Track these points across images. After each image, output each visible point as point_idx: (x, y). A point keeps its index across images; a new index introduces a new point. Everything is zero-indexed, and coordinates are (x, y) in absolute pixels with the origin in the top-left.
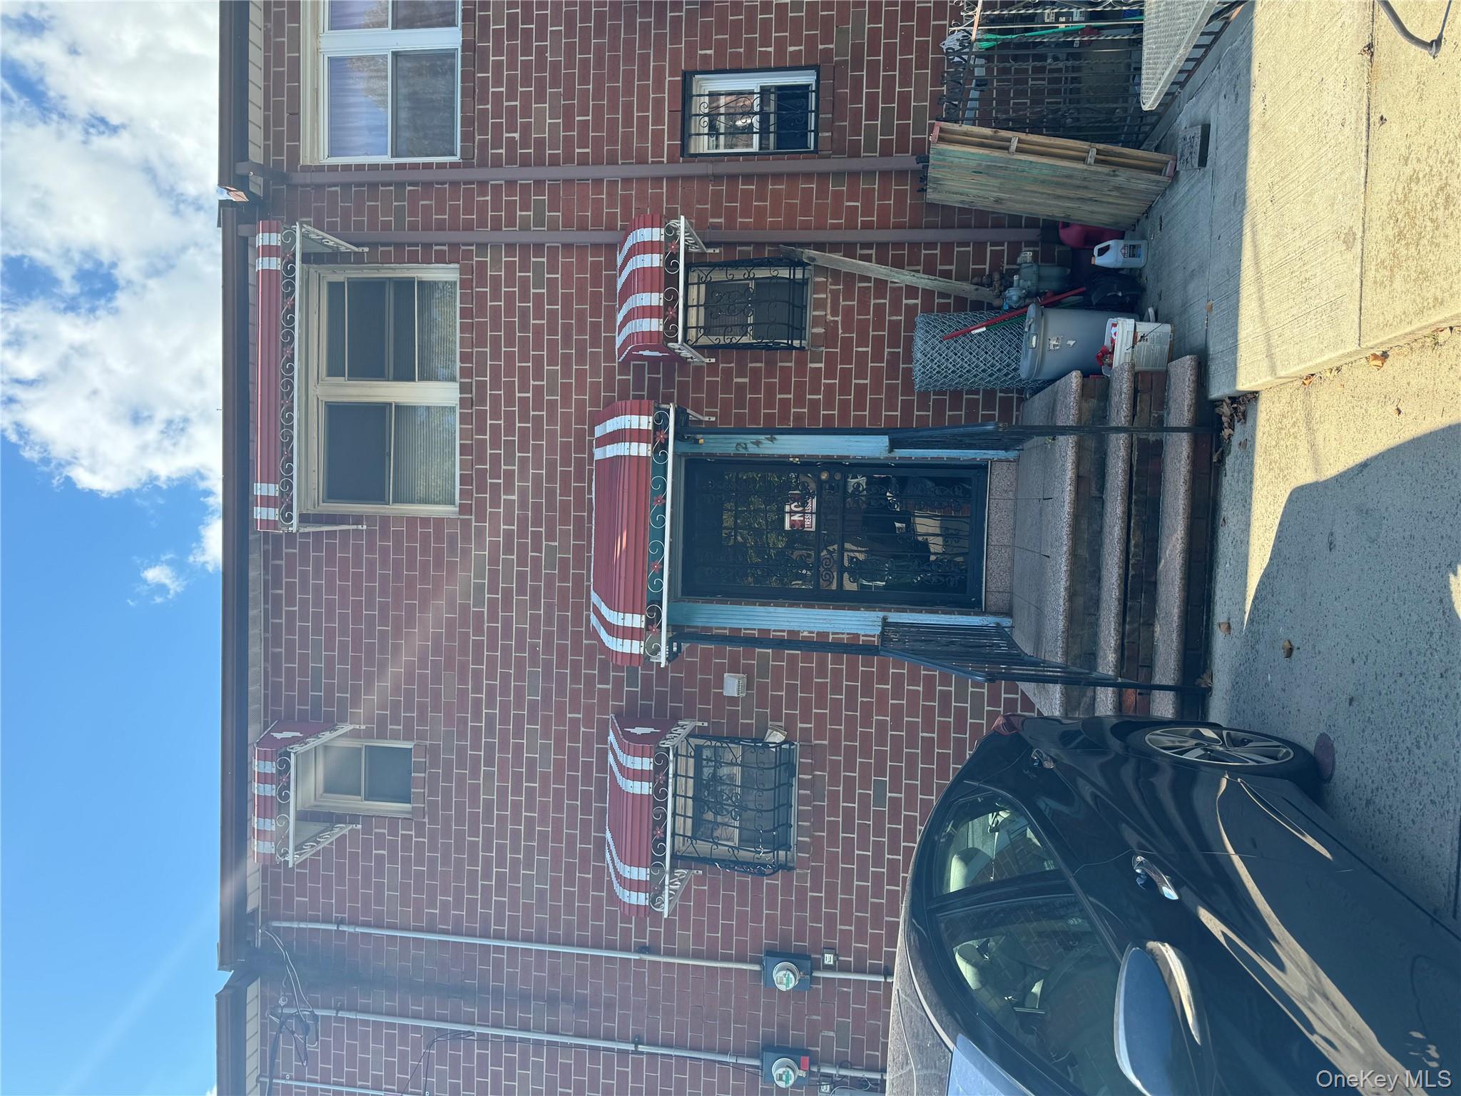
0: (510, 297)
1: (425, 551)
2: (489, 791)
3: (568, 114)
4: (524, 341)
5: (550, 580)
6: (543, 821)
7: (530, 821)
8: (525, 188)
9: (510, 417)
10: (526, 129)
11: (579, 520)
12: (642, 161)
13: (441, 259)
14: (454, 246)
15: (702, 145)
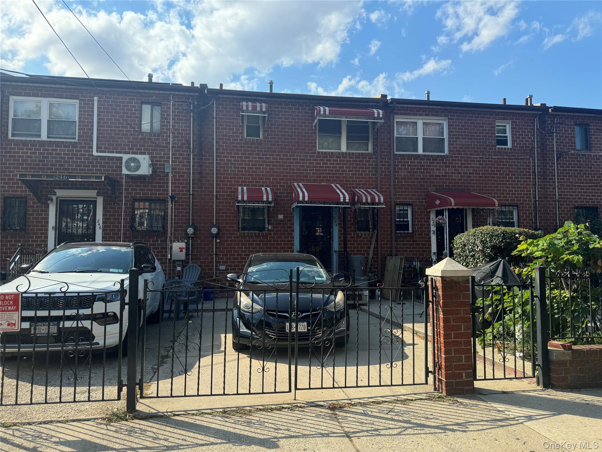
0: (366, 165)
1: (309, 143)
2: (252, 158)
3: (404, 178)
4: (356, 168)
5: (303, 173)
6: (245, 171)
7: (245, 168)
8: (389, 169)
9: (340, 164)
10: (401, 169)
11: (317, 180)
12: (394, 195)
13: (374, 149)
14: (377, 152)
15: (397, 208)
